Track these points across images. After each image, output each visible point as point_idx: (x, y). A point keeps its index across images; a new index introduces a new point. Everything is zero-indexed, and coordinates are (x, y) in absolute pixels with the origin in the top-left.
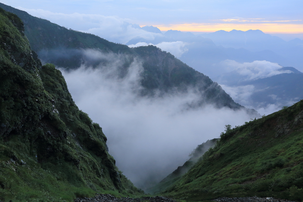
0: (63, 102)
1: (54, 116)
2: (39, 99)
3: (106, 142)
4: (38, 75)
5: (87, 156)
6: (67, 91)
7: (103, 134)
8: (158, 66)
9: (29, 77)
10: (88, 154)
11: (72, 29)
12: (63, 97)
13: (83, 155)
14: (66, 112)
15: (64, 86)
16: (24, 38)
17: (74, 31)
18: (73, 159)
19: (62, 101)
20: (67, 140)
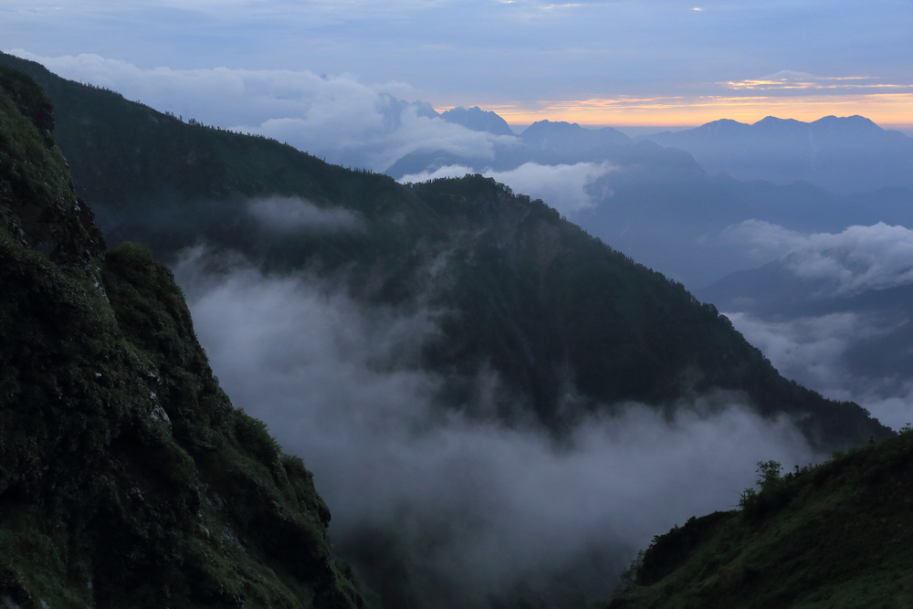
0: (180, 380)
1: (155, 431)
2: (106, 369)
3: (327, 526)
4: (97, 284)
5: (265, 580)
6: (193, 338)
7: (317, 497)
8: (499, 246)
9: (75, 292)
10: (266, 574)
11: (198, 121)
12: (180, 363)
13: (251, 578)
14: (189, 416)
15: (182, 323)
16: (53, 155)
17: (207, 128)
18: (222, 592)
19: (174, 377)
20: (200, 521)
